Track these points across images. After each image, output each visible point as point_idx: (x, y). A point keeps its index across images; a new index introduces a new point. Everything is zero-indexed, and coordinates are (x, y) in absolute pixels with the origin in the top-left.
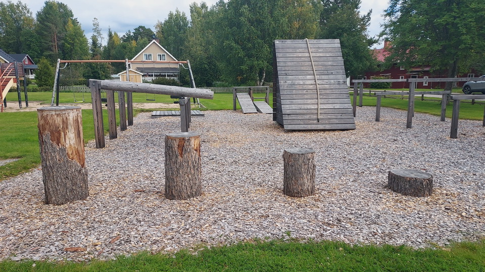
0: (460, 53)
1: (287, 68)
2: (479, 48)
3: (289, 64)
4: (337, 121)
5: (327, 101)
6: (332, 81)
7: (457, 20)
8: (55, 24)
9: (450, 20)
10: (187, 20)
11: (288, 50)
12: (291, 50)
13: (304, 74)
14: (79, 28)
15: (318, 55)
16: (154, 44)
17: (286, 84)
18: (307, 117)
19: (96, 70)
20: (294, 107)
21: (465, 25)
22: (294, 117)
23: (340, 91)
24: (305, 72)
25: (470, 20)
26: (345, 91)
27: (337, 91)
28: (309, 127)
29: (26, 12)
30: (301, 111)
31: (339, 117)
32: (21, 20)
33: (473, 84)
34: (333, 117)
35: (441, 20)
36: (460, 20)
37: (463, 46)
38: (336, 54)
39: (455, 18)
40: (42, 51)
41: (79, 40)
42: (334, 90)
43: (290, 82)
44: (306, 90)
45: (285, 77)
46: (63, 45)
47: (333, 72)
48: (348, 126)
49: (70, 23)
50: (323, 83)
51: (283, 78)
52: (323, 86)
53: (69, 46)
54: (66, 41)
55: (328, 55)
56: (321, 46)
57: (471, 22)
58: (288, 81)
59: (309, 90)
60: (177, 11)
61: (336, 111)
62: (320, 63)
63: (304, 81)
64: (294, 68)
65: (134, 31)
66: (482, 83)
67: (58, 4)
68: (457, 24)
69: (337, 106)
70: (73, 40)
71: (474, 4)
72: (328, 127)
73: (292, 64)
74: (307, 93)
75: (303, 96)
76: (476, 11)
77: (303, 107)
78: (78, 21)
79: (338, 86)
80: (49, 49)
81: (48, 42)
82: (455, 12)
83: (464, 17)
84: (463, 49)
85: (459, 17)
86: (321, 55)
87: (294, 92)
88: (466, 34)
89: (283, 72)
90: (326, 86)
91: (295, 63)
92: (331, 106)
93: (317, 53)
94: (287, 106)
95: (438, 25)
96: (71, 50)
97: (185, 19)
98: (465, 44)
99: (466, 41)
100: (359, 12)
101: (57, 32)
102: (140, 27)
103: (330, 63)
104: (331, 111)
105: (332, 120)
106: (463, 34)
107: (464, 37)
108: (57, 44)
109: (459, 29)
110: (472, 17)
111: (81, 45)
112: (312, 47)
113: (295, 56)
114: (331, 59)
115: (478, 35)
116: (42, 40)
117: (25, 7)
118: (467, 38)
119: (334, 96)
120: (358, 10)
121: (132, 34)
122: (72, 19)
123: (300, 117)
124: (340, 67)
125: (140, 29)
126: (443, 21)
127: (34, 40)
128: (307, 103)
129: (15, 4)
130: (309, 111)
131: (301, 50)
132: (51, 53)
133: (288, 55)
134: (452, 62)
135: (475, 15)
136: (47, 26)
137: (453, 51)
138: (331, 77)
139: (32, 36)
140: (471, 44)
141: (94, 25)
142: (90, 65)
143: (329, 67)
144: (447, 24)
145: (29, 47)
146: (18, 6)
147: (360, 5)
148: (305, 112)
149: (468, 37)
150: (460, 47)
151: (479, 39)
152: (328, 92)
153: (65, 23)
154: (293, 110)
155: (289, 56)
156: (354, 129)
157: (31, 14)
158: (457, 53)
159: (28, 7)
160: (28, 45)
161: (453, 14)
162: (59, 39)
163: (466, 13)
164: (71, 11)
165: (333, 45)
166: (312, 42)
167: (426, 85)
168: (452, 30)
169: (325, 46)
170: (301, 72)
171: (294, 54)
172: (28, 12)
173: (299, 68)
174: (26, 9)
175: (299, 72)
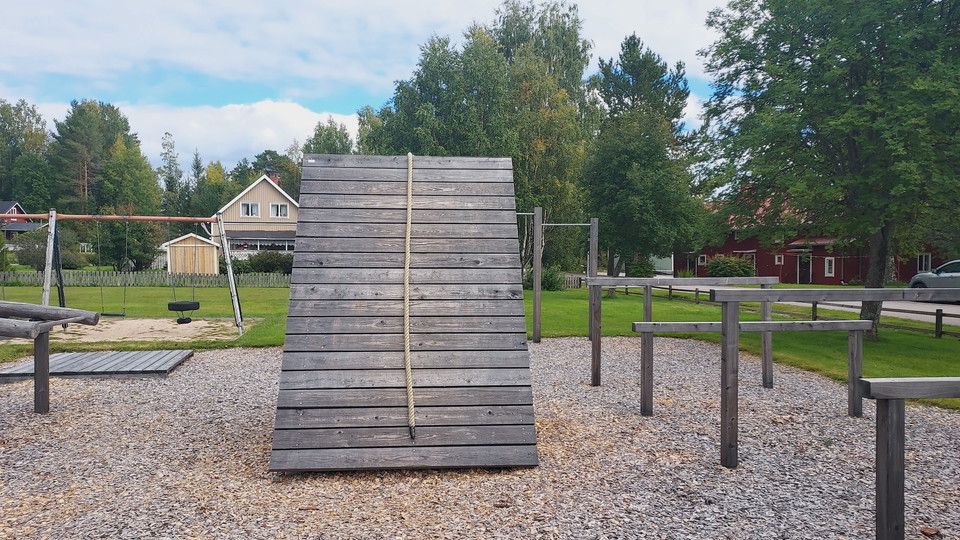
0: (895, 208)
1: (327, 244)
2: (944, 193)
3: (338, 230)
4: (471, 435)
5: (446, 359)
6: (474, 290)
7: (880, 123)
8: (87, 144)
9: (861, 122)
10: (350, 138)
11: (342, 187)
12: (351, 187)
13: (380, 264)
14: (138, 152)
15: (439, 203)
16: (264, 183)
17: (314, 296)
18: (367, 417)
19: (122, 235)
20: (324, 379)
21: (901, 133)
22: (316, 419)
23: (497, 325)
24: (386, 257)
25: (914, 121)
26: (513, 325)
27: (485, 325)
28: (367, 458)
29: (34, 121)
30: (349, 397)
31: (483, 418)
32: (20, 135)
33: (930, 278)
34: (461, 418)
35: (839, 122)
36: (889, 122)
37: (901, 189)
38: (496, 203)
39: (874, 117)
40: (55, 196)
41: (132, 175)
42: (475, 320)
43: (330, 289)
44: (379, 320)
45: (313, 271)
46: (100, 184)
47: (479, 258)
48: (511, 455)
49: (120, 144)
50: (443, 294)
51: (306, 276)
52: (440, 304)
53: (111, 186)
54: (106, 175)
55: (470, 206)
56: (450, 176)
57: (917, 126)
58: (322, 288)
59: (388, 321)
60: (331, 122)
61: (473, 397)
62: (441, 229)
63: (378, 289)
64: (351, 244)
65: (256, 160)
66: (952, 277)
67: (102, 105)
68: (879, 132)
69: (480, 378)
70: (121, 174)
71: (920, 81)
72: (436, 457)
73: (349, 230)
74: (380, 328)
75: (364, 340)
76: (925, 97)
77: (357, 379)
78: (138, 139)
79: (490, 307)
80: (71, 192)
81: (69, 178)
82: (872, 101)
83: (897, 114)
84: (903, 196)
85: (882, 115)
86: (448, 203)
87: (337, 325)
88: (907, 159)
89: (313, 257)
90: (451, 304)
91: (357, 227)
92: (458, 378)
93: (436, 199)
94: (302, 376)
95: (832, 133)
96: (116, 194)
97: (346, 136)
98: (906, 183)
99: (907, 176)
100: (683, 124)
101: (89, 160)
102: (268, 152)
103: (473, 230)
104: (456, 396)
105: (455, 430)
106: (899, 158)
107: (902, 166)
108: (88, 182)
109: (887, 144)
110: (919, 115)
111: (136, 184)
112: (421, 177)
113: (362, 205)
114: (478, 217)
115: (935, 162)
116: (58, 176)
117: (33, 112)
118: (910, 168)
119: (474, 341)
120: (681, 120)
121: (250, 165)
122: (126, 135)
123: (338, 419)
124: (504, 244)
125: (268, 157)
126: (842, 124)
127: (39, 174)
128: (377, 365)
129: (14, 105)
130: (378, 395)
131: (384, 187)
132: (73, 199)
133: (339, 202)
134: (874, 231)
135: (925, 108)
136: (69, 147)
137: (875, 203)
138: (473, 274)
139: (37, 167)
140: (923, 185)
141: (164, 145)
142: (111, 224)
143: (467, 243)
144: (856, 132)
145: (29, 188)
146: (18, 110)
147: (684, 110)
148: (363, 397)
149: (913, 166)
150: (892, 192)
151: (942, 172)
152: (455, 325)
153: (110, 143)
154: (319, 393)
155: (343, 205)
156: (531, 467)
157: (44, 124)
158: (886, 206)
159: (38, 112)
160: (27, 184)
161: (868, 106)
162: (93, 172)
163: (902, 105)
164: (126, 121)
165: (490, 176)
166: (425, 164)
167: (830, 275)
168: (870, 148)
169: (463, 176)
170: (373, 256)
171: (359, 201)
172: (38, 121)
173: (368, 245)
174: (34, 116)
175: (366, 256)
